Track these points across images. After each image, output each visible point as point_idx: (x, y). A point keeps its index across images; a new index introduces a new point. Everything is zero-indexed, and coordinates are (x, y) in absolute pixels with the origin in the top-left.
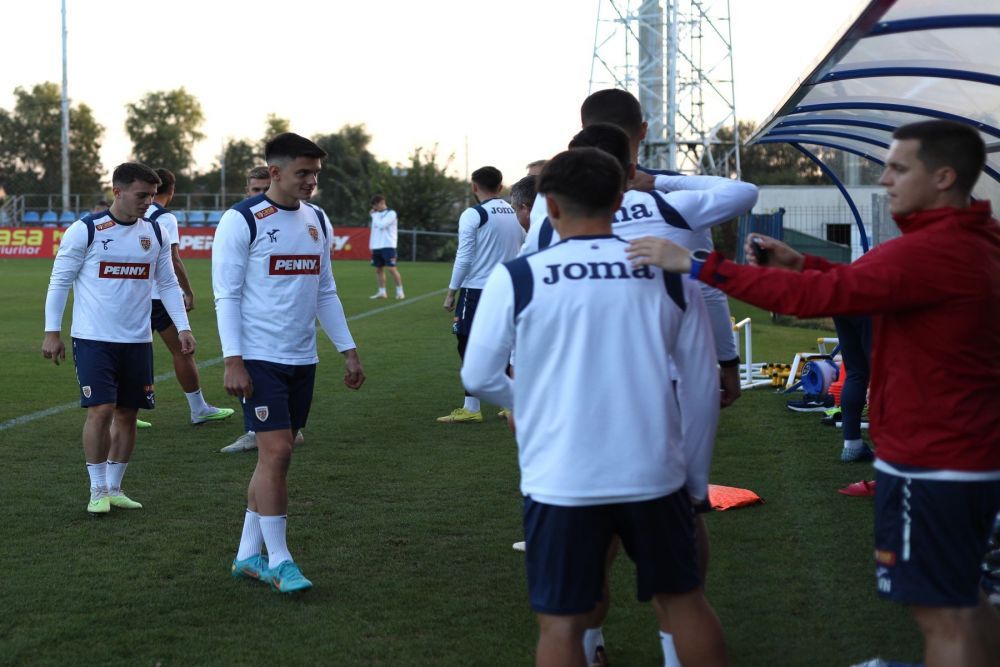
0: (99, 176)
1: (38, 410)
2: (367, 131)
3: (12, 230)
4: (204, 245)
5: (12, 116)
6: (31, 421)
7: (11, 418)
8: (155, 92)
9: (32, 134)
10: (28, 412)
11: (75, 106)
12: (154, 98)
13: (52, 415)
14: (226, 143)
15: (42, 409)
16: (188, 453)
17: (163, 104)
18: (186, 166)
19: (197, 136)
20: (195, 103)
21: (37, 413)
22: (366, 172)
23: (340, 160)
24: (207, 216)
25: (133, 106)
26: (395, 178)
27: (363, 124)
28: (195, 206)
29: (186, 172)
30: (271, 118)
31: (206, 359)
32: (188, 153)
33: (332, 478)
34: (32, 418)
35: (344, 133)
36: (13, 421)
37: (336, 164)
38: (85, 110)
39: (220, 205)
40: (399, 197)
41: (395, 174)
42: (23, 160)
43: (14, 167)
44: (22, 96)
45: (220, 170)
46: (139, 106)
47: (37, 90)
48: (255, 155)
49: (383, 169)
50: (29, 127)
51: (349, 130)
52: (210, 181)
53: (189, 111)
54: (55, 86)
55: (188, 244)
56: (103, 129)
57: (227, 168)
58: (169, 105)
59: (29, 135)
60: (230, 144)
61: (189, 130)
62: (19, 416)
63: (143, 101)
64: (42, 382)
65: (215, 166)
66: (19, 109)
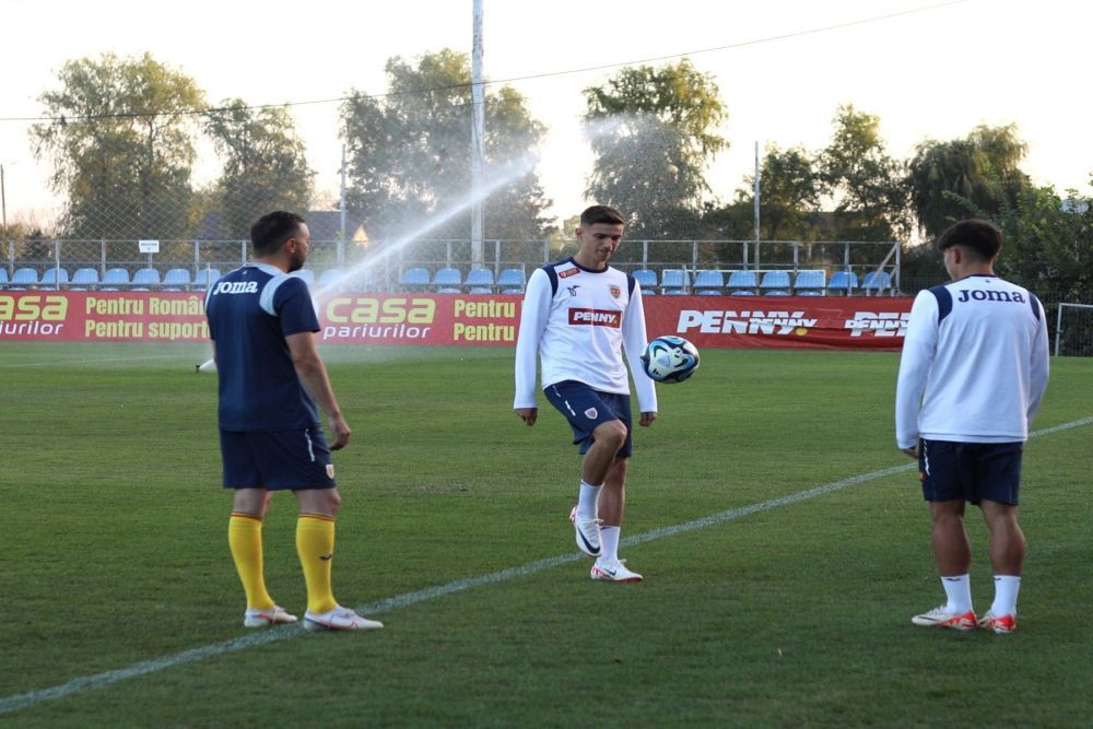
0: (535, 209)
1: (432, 584)
2: (1018, 137)
3: (382, 299)
4: (721, 326)
5: (381, 108)
6: (420, 602)
7: (385, 597)
8: (637, 68)
9: (418, 137)
10: (417, 587)
11: (494, 91)
12: (635, 77)
13: (458, 593)
14: (763, 155)
15: (441, 584)
16: (688, 653)
17: (652, 88)
18: (692, 193)
19: (712, 143)
20: (708, 87)
21: (431, 589)
22: (1014, 206)
23: (968, 186)
24: (726, 277)
25: (598, 92)
26: (1066, 216)
27: (1013, 126)
28: (707, 261)
29: (691, 203)
30: (846, 114)
31: (722, 509)
32: (696, 171)
33: (934, 695)
34: (423, 597)
35: (977, 140)
36: (390, 601)
37: (961, 192)
38: (511, 99)
39: (751, 258)
40: (1071, 247)
41: (1065, 208)
42: (401, 182)
43: (384, 192)
44: (401, 73)
45: (752, 200)
46: (608, 91)
47: (427, 63)
48: (815, 176)
49: (1044, 201)
50: (411, 125)
51: (986, 135)
52: (734, 219)
53: (697, 101)
54: (461, 58)
55: (693, 324)
56: (544, 130)
57: (763, 196)
58: (661, 92)
59: (411, 140)
60: (771, 157)
61: (697, 132)
62: (401, 593)
63: (616, 84)
64: (438, 541)
65: (743, 194)
66: (396, 94)
